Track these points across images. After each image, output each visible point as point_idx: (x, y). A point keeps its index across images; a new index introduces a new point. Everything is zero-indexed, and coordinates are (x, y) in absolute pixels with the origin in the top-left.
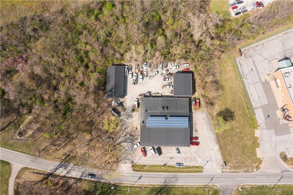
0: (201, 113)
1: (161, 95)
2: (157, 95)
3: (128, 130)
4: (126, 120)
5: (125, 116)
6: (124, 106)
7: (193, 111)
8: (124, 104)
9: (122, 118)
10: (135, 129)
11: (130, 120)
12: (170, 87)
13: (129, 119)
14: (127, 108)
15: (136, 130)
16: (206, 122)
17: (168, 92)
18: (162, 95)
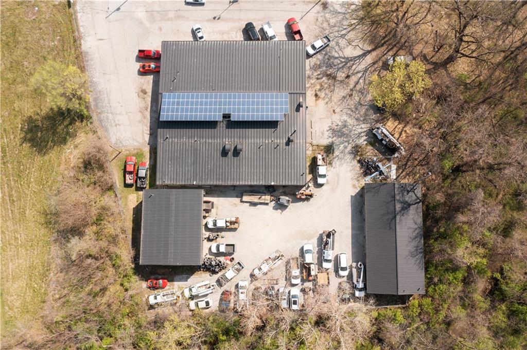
0: (124, 143)
1: (245, 198)
2: (255, 199)
3: (340, 92)
4: (351, 122)
5: (353, 132)
6: (359, 161)
7: (147, 150)
8: (358, 169)
9: (363, 126)
10: (322, 95)
11: (338, 119)
12: (215, 224)
13: (340, 124)
14: (348, 157)
15: (319, 93)
16: (110, 115)
17: (220, 207)
18: (241, 197)
